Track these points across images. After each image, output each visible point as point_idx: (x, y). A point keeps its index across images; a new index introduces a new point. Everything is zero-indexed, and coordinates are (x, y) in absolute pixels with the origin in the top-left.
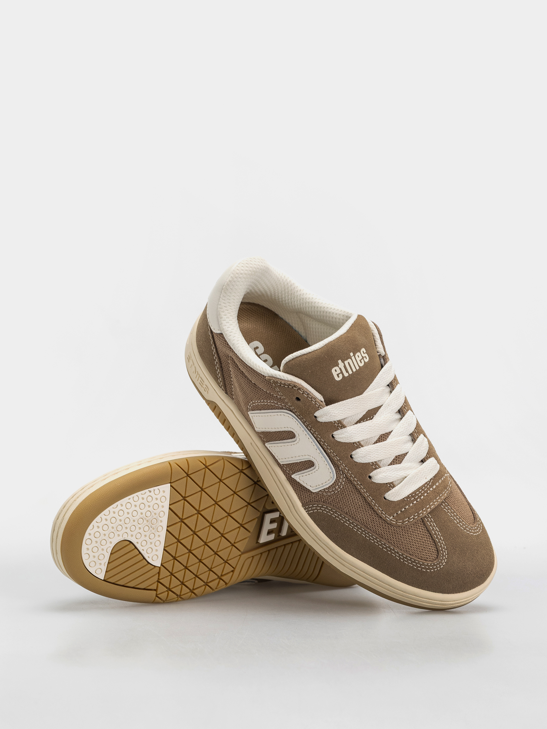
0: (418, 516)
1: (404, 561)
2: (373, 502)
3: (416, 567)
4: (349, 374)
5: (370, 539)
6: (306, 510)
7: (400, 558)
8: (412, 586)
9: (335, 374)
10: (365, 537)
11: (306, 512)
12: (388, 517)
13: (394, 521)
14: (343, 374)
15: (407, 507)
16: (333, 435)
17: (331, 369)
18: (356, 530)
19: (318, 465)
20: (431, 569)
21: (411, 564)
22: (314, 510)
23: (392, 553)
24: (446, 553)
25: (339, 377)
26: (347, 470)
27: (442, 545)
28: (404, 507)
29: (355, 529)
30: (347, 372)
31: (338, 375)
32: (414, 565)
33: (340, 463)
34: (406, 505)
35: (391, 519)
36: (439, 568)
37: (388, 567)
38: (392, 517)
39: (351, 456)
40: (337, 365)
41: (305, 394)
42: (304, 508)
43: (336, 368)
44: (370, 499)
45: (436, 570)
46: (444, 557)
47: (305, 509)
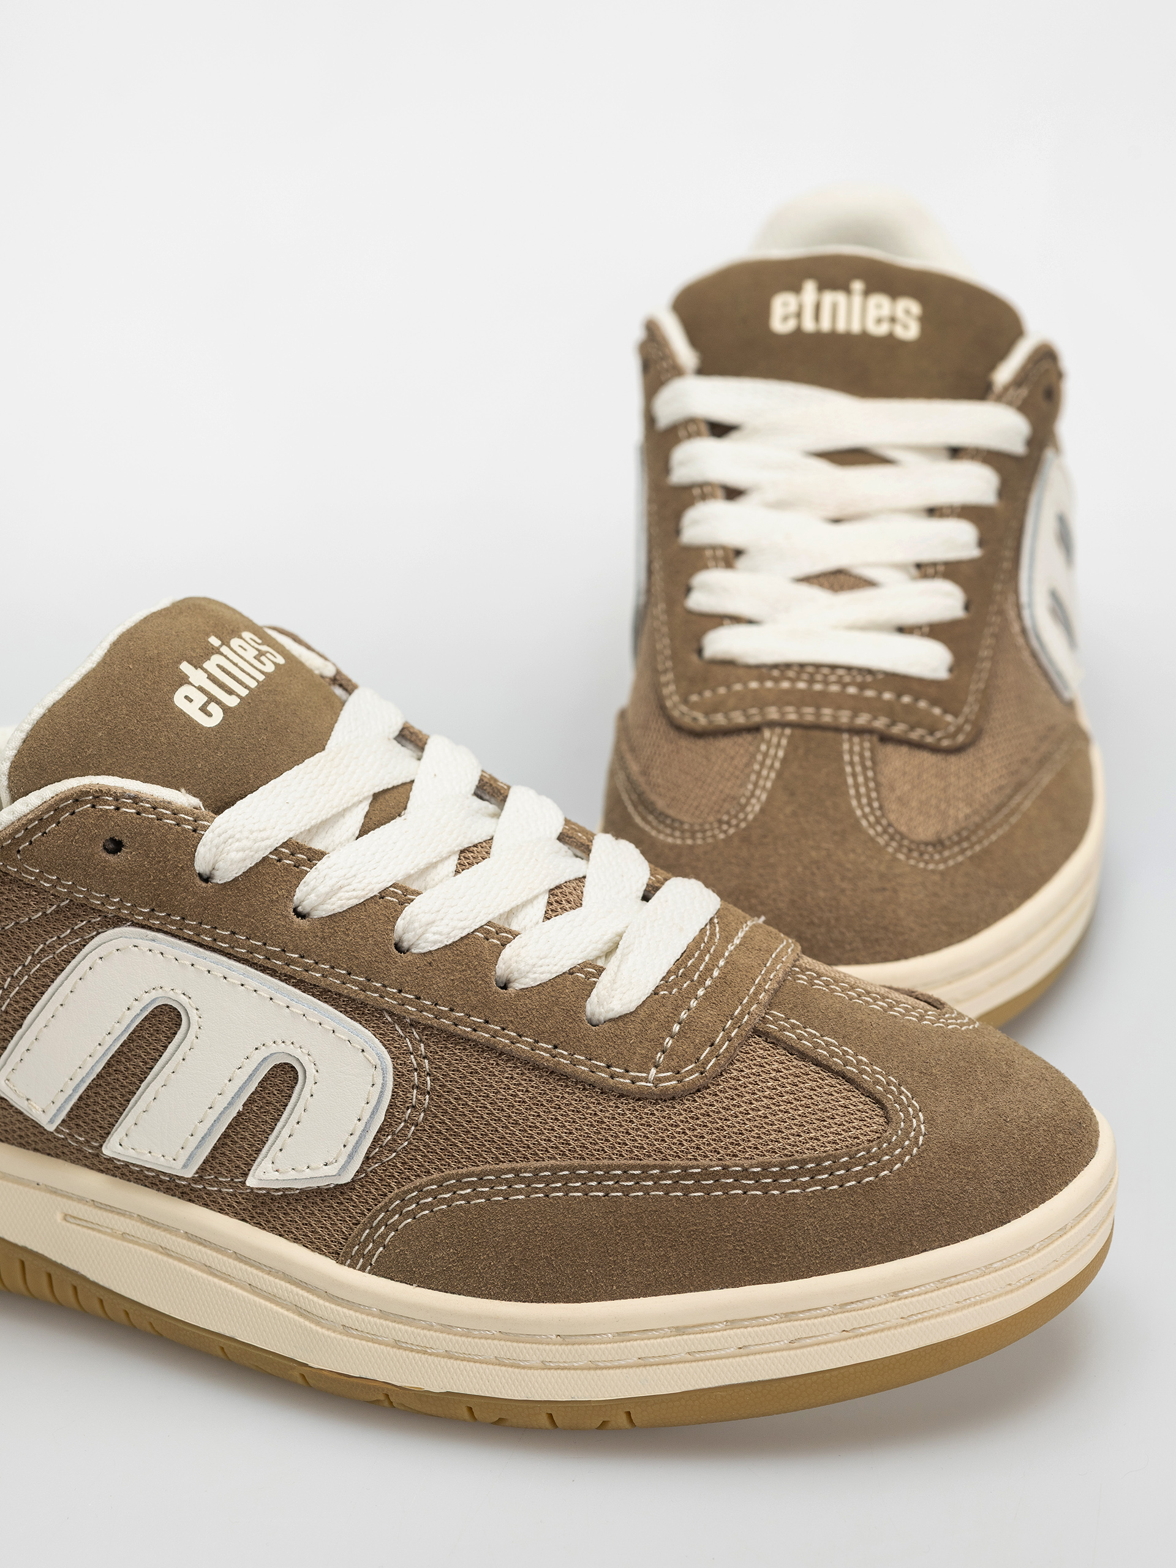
0: (737, 1024)
1: (783, 1188)
2: (563, 1056)
3: (836, 1187)
4: (238, 696)
5: (627, 1191)
6: (358, 1266)
7: (765, 1189)
8: (865, 1266)
9: (193, 711)
10: (607, 1195)
11: (362, 1269)
12: (641, 1079)
13: (668, 1079)
14: (219, 703)
15: (684, 1015)
16: (300, 909)
17: (171, 699)
18: (561, 1194)
19: (307, 1057)
20: (891, 1163)
21: (813, 1181)
22: (383, 1236)
23: (726, 1188)
24: (907, 1097)
25: (210, 715)
26: (410, 1002)
27: (877, 1076)
28: (674, 1018)
29: (555, 1189)
30: (230, 692)
31: (203, 709)
32: (825, 1184)
33: (376, 990)
34: (677, 1009)
35: (655, 1078)
36: (915, 1150)
37: (742, 1251)
38: (653, 1071)
39: (398, 947)
40: (184, 680)
41: (126, 805)
42: (348, 1262)
43: (184, 690)
44: (543, 1052)
45: (907, 1158)
46: (910, 1109)
47: (353, 1266)
